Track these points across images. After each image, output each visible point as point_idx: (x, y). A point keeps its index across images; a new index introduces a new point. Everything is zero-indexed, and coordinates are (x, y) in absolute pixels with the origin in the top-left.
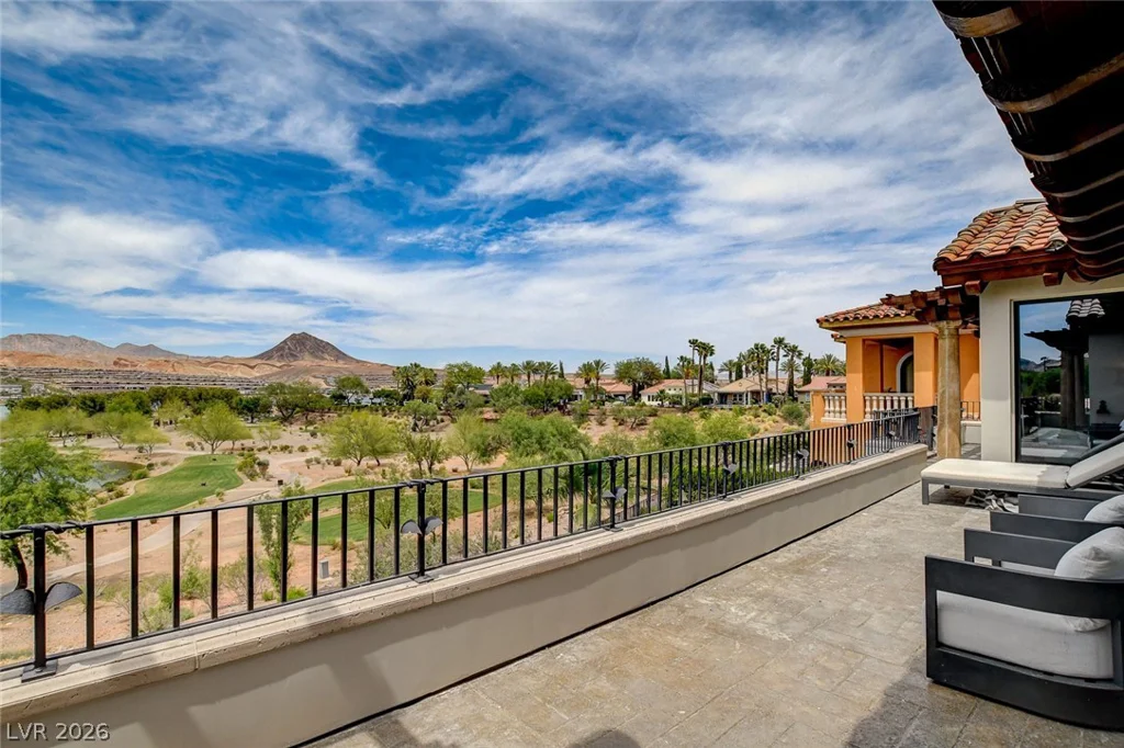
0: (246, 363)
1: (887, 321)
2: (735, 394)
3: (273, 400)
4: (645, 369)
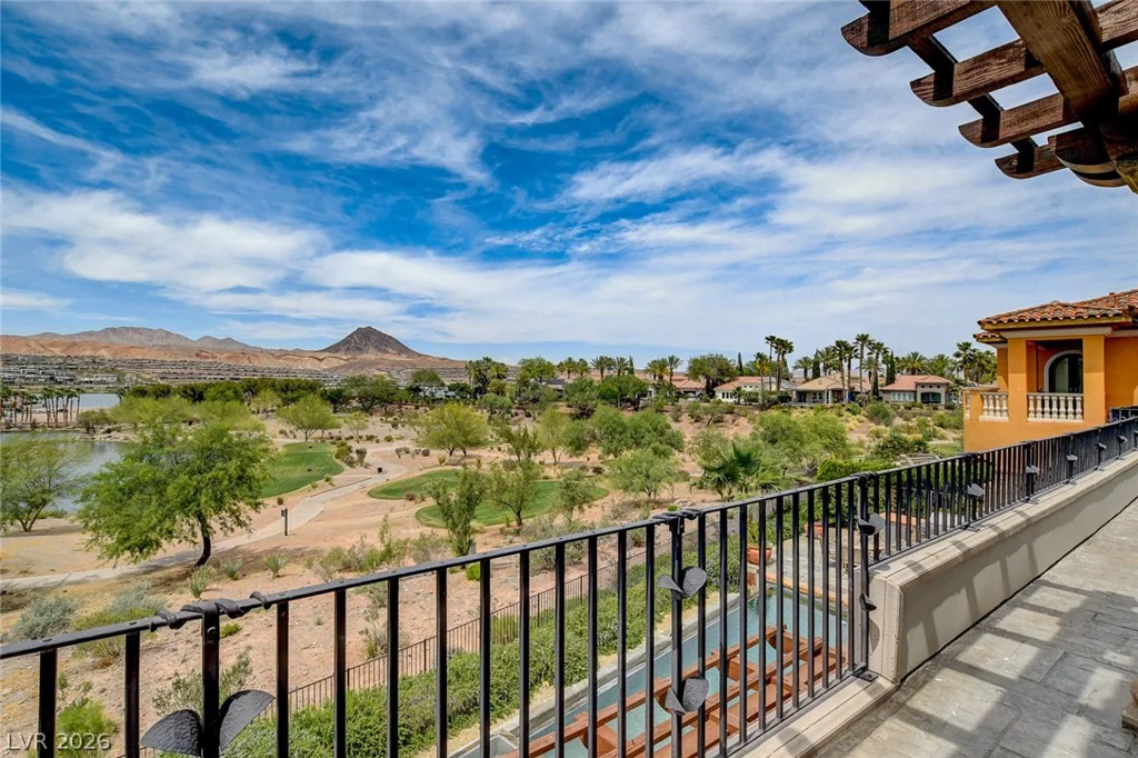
0: (315, 356)
1: (1055, 324)
2: (814, 393)
3: (355, 392)
4: (718, 365)
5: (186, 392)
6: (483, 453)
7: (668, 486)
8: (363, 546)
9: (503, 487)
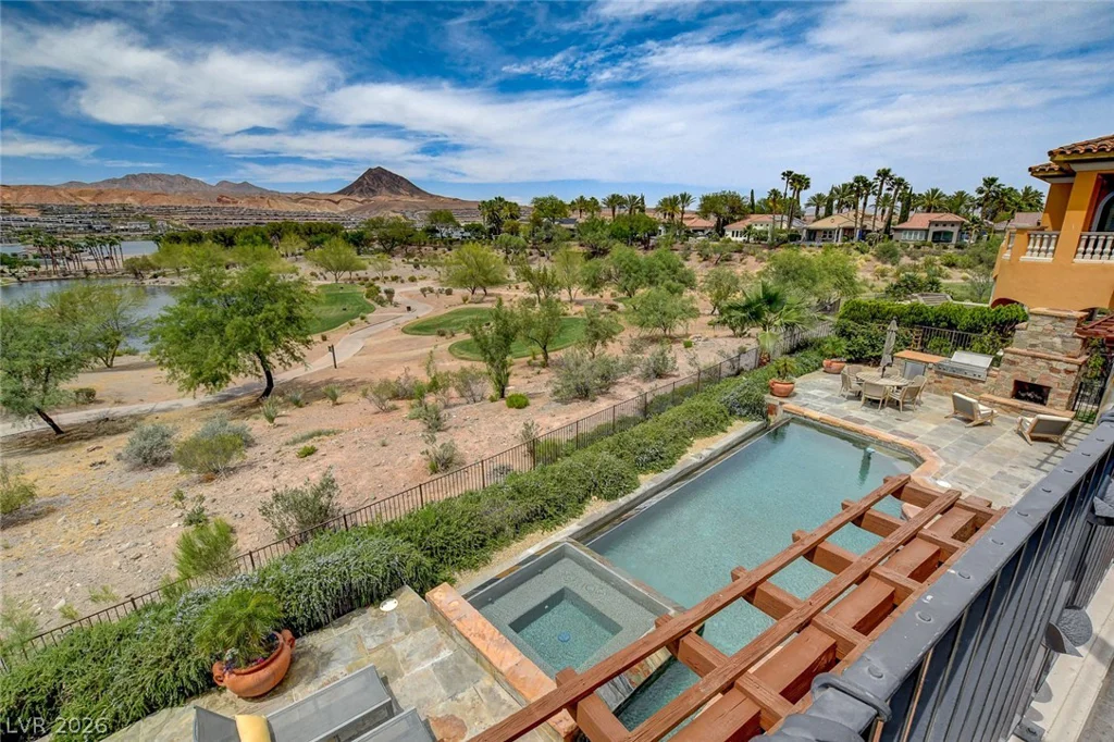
0: (330, 199)
2: (825, 231)
3: (375, 234)
4: (731, 203)
5: (216, 238)
6: (502, 291)
7: (682, 322)
8: (408, 378)
9: (529, 324)
